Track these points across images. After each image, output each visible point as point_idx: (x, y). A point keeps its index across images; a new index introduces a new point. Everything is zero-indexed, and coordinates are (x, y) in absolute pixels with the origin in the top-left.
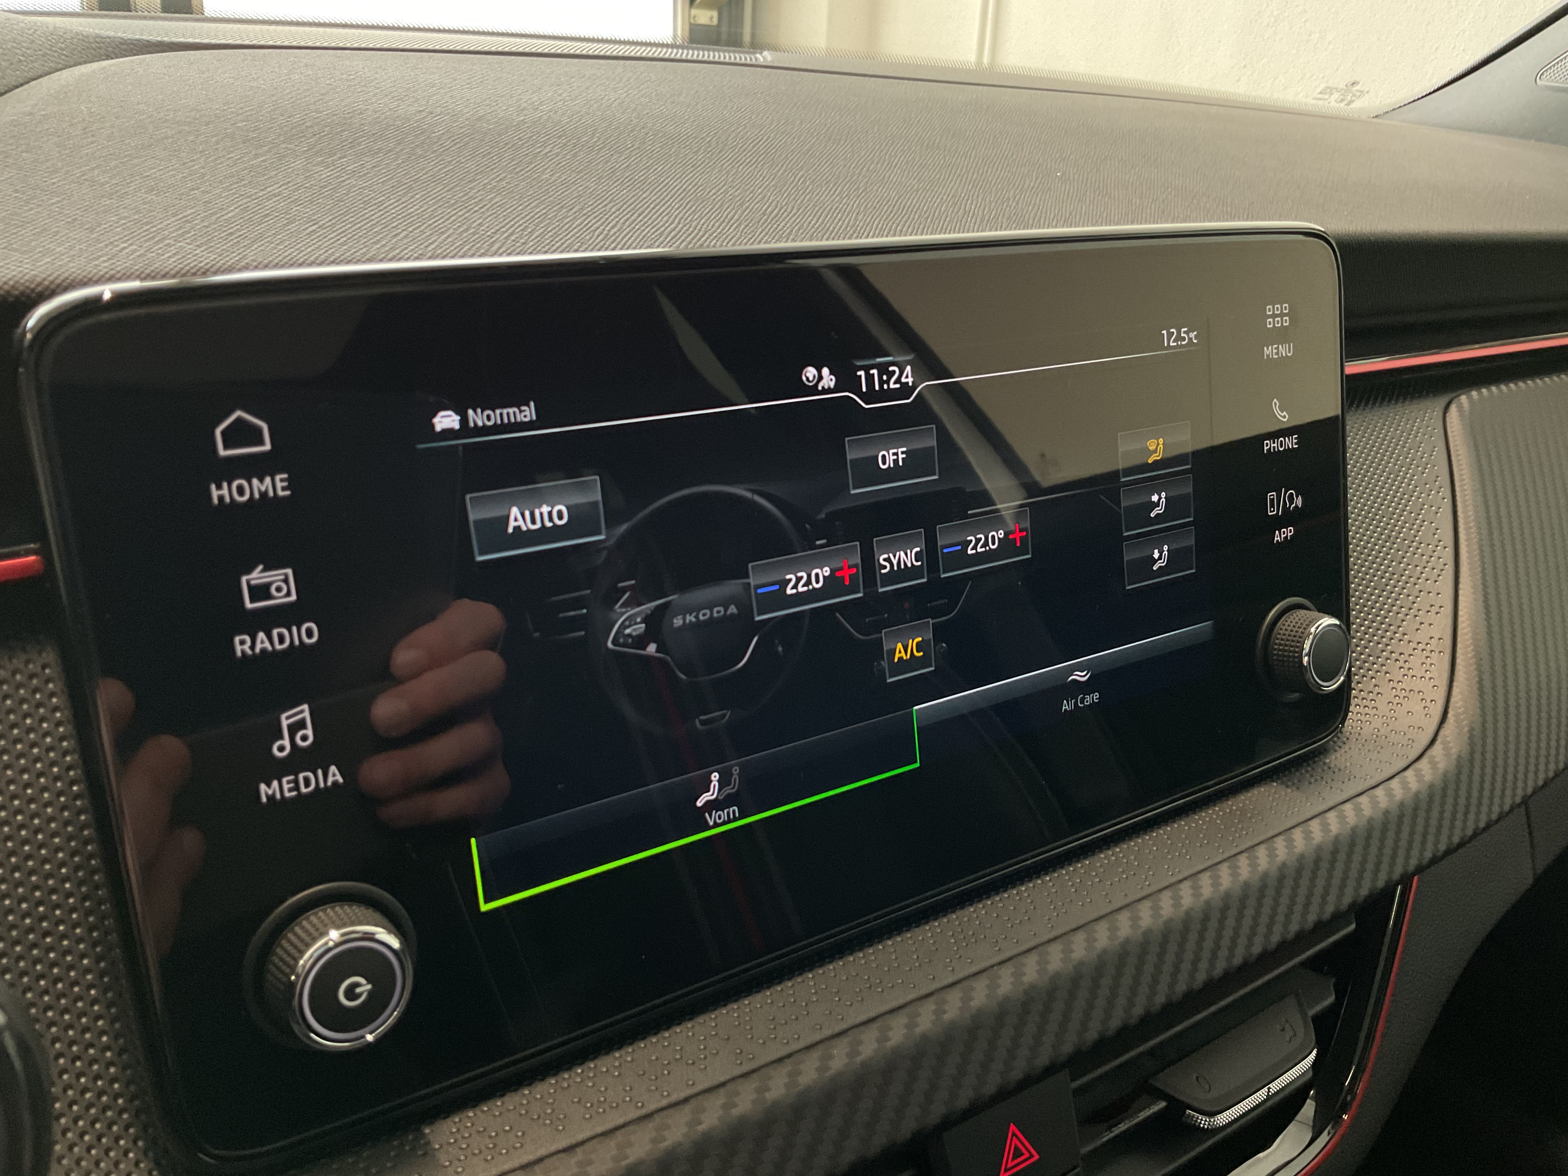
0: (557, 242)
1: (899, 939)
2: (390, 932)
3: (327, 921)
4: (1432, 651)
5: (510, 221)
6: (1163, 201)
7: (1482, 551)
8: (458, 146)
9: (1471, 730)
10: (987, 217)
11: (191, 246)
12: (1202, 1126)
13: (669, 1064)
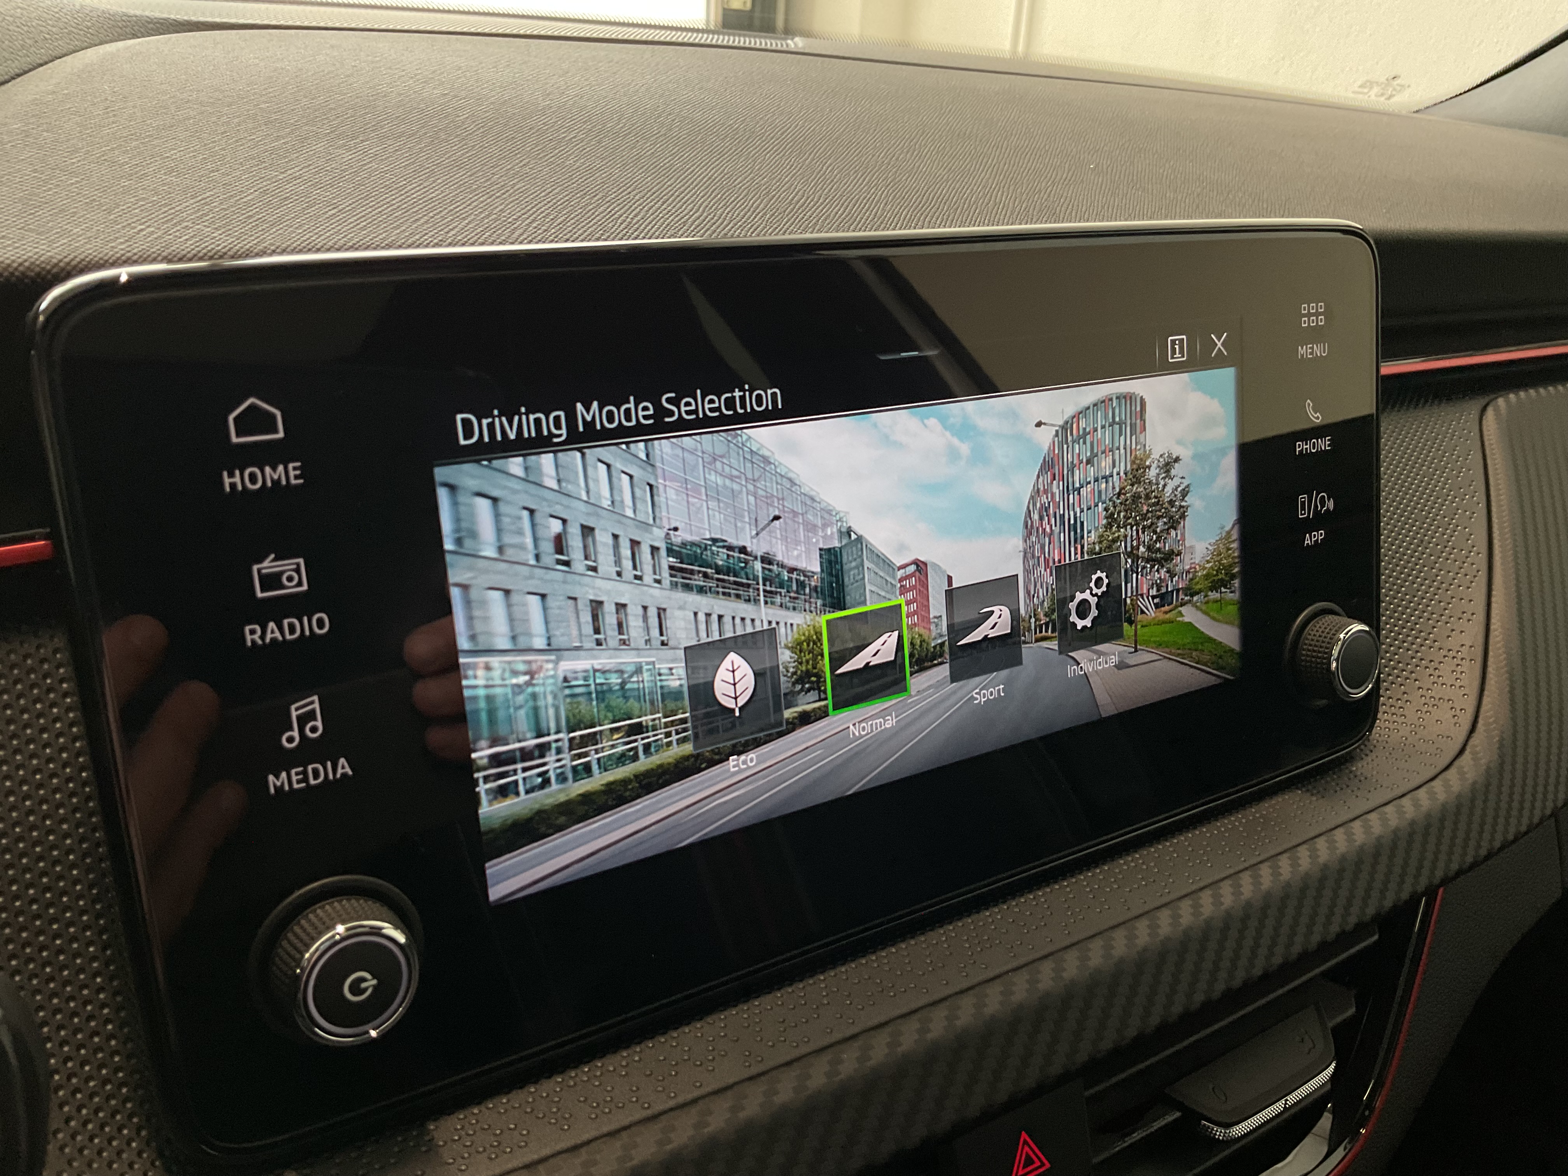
0: (579, 230)
1: (913, 942)
2: (396, 927)
3: (333, 915)
4: (1462, 659)
5: (533, 208)
6: (1198, 195)
7: (1516, 558)
8: (482, 130)
9: (1502, 740)
10: (1017, 210)
11: (209, 229)
12: (1217, 1137)
13: (676, 1064)
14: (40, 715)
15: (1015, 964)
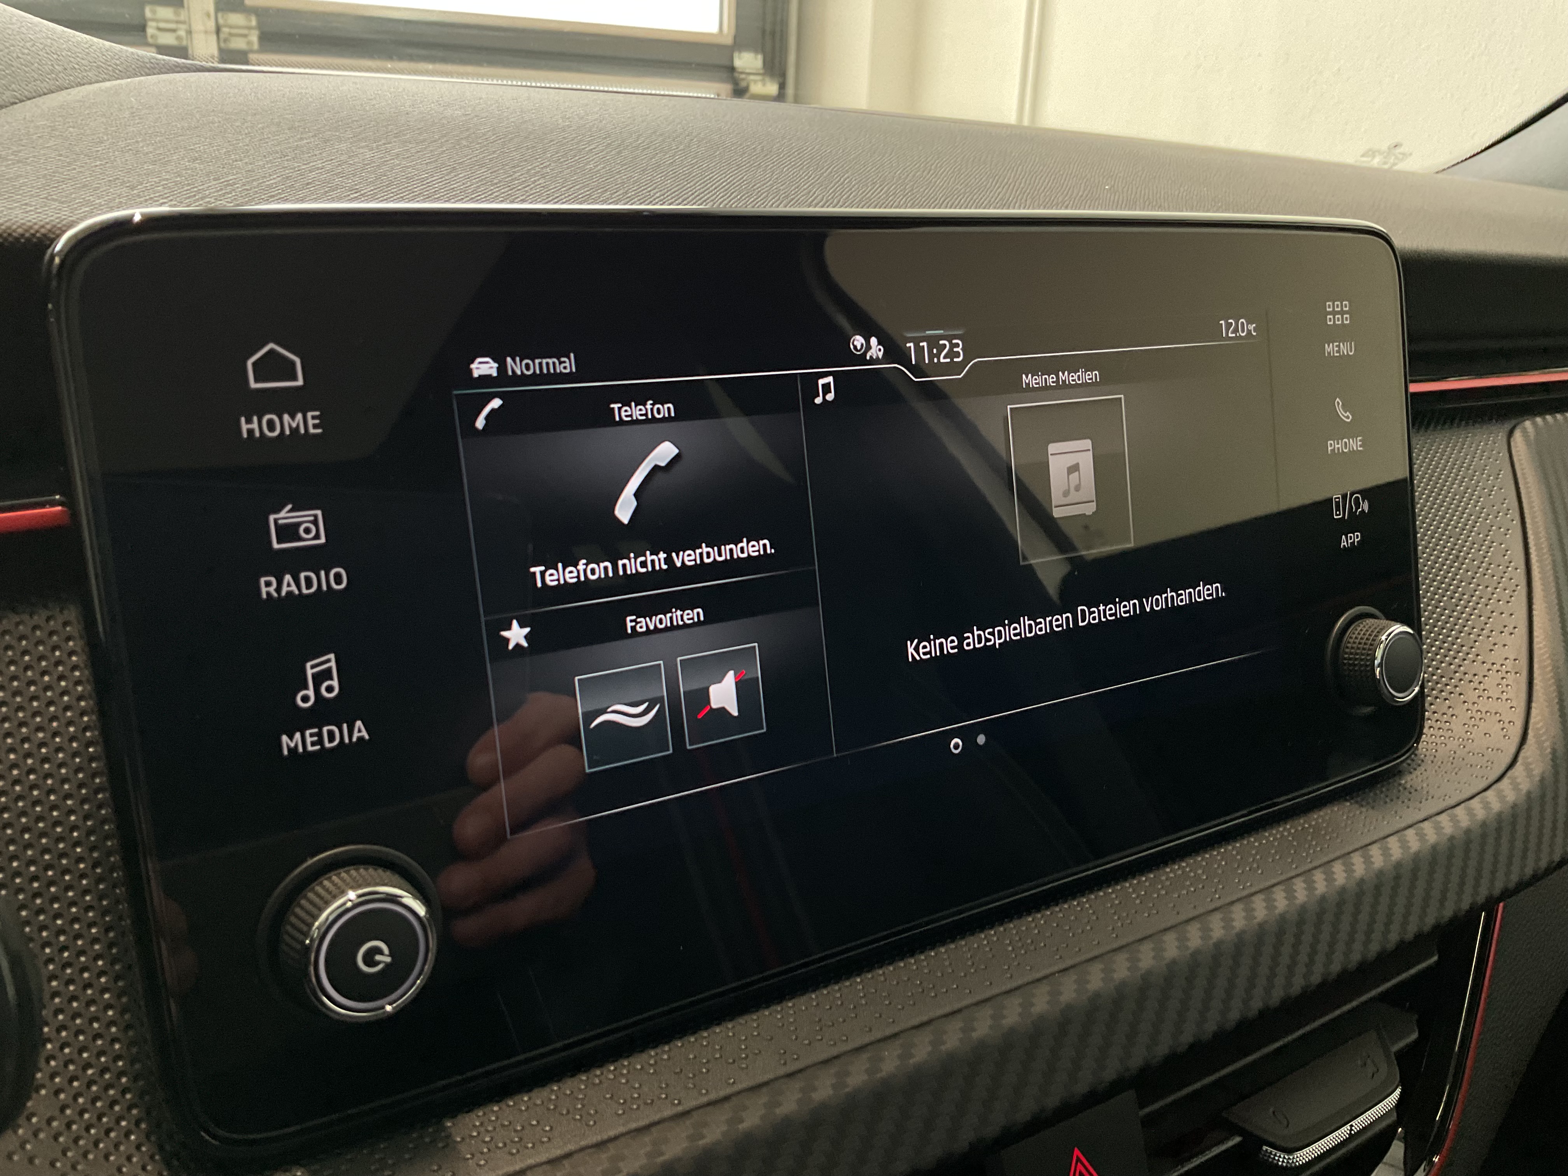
1: (952, 946)
2: (416, 898)
3: (347, 882)
4: (1507, 672)
7: (1555, 572)
9: (1554, 752)
12: (1280, 1163)
13: (708, 1062)
14: (47, 688)
15: (1062, 966)
